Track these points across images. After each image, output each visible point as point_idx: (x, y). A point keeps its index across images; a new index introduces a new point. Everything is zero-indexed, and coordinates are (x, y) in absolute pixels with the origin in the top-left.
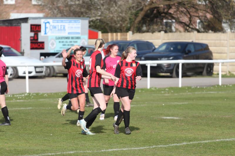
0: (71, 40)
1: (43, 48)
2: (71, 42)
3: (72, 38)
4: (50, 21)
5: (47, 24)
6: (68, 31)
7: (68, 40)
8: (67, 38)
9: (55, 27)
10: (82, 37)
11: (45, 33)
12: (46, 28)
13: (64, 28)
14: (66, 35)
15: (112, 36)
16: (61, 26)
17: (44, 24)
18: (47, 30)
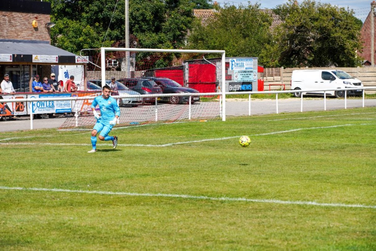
0: (247, 73)
1: (231, 80)
2: (247, 74)
3: (248, 72)
4: (235, 60)
5: (233, 62)
6: (245, 67)
7: (246, 74)
8: (245, 72)
9: (237, 64)
10: (254, 71)
11: (232, 69)
12: (232, 65)
13: (243, 65)
14: (244, 69)
15: (269, 70)
16: (241, 63)
17: (231, 62)
18: (233, 66)
